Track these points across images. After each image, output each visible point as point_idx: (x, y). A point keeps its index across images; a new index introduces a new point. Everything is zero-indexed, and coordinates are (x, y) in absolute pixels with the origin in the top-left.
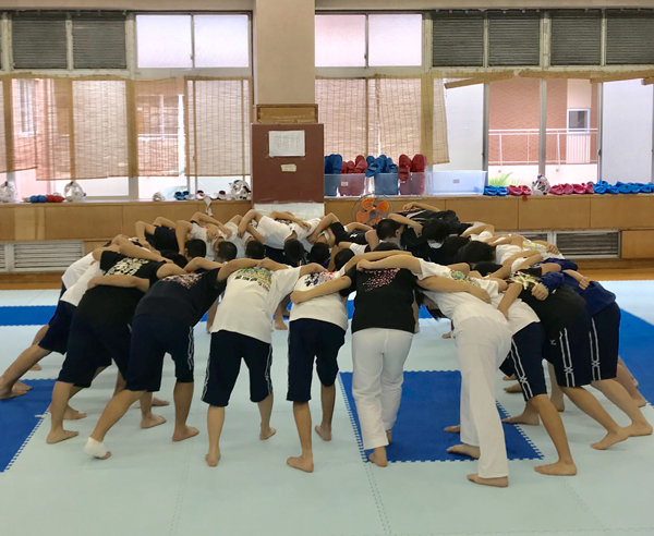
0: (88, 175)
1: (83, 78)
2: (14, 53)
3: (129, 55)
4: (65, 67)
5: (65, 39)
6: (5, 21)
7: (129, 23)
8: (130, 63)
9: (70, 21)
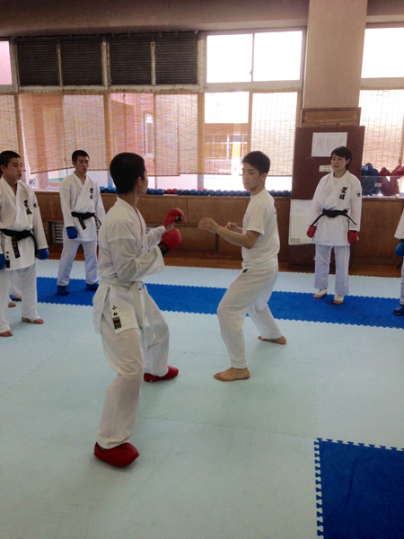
0: (165, 173)
2: (111, 71)
3: (200, 72)
4: (149, 83)
5: (150, 58)
6: (104, 44)
7: (201, 43)
8: (200, 79)
9: (154, 43)
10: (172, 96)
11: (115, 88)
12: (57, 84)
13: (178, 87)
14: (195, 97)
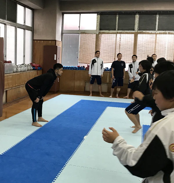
1: (160, 33)
2: (139, 25)
4: (155, 30)
5: (156, 21)
6: (137, 15)
9: (158, 15)
10: (164, 35)
12: (115, 30)
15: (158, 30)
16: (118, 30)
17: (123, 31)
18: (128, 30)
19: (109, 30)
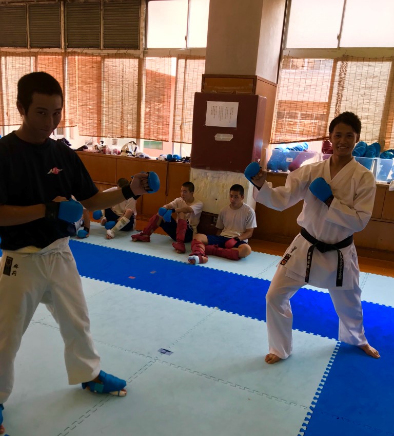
10: (117, 60)
11: (70, 50)
12: (25, 47)
13: (122, 51)
14: (136, 62)
15: (105, 47)
16: (32, 47)
17: (41, 50)
18: (49, 47)
19: (16, 47)
